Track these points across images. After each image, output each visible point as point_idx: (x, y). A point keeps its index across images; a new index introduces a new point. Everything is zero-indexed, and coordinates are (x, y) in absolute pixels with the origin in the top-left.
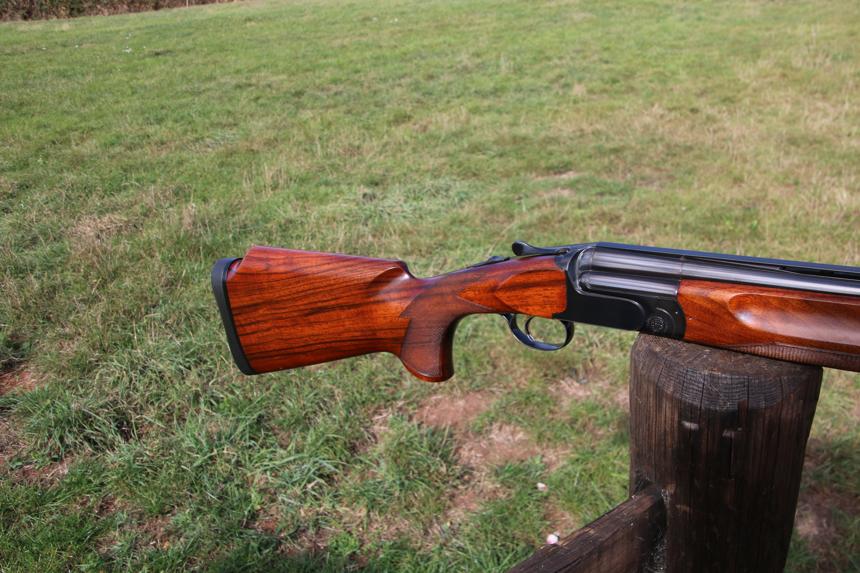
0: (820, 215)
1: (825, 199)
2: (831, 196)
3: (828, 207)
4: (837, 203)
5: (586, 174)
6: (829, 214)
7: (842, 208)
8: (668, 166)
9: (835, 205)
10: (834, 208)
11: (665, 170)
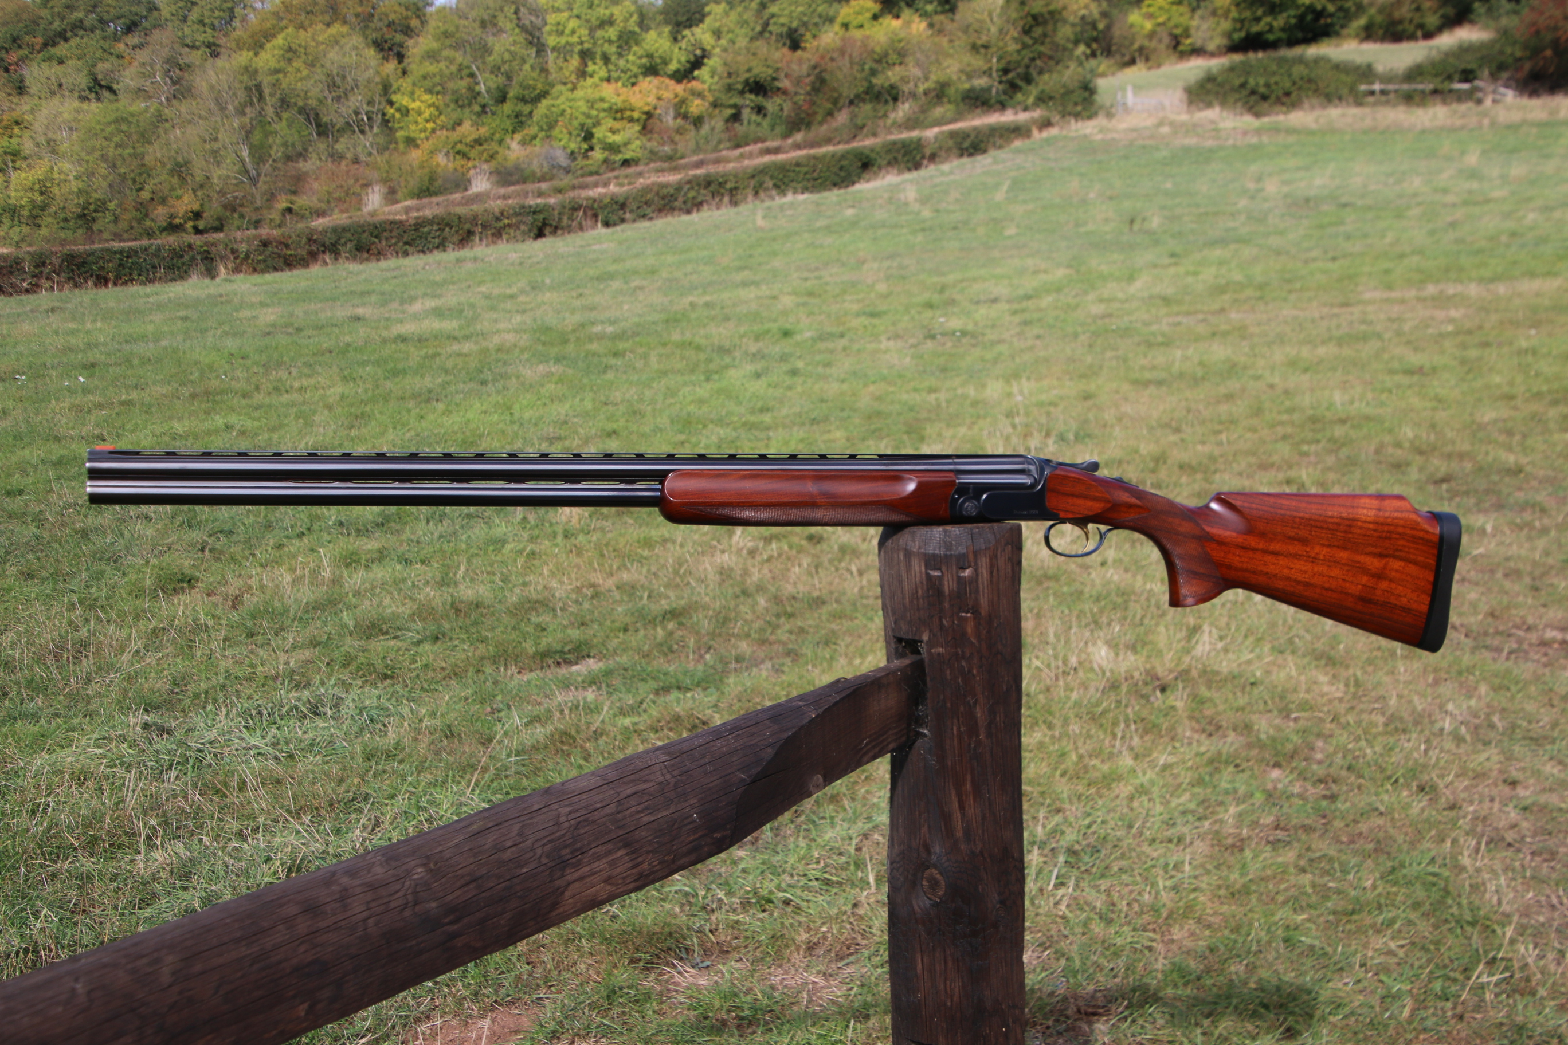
0: (1069, 689)
1: (1073, 661)
2: (1083, 656)
3: (1081, 674)
4: (1096, 667)
5: (624, 660)
6: (1084, 686)
7: (1104, 673)
8: (782, 635)
9: (1092, 669)
10: (1090, 675)
11: (779, 642)
